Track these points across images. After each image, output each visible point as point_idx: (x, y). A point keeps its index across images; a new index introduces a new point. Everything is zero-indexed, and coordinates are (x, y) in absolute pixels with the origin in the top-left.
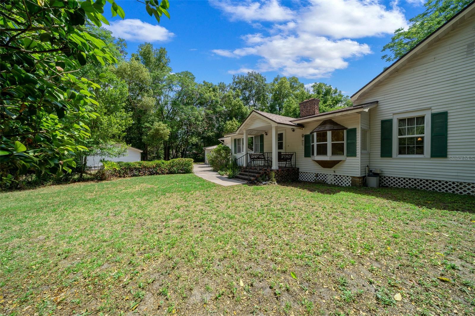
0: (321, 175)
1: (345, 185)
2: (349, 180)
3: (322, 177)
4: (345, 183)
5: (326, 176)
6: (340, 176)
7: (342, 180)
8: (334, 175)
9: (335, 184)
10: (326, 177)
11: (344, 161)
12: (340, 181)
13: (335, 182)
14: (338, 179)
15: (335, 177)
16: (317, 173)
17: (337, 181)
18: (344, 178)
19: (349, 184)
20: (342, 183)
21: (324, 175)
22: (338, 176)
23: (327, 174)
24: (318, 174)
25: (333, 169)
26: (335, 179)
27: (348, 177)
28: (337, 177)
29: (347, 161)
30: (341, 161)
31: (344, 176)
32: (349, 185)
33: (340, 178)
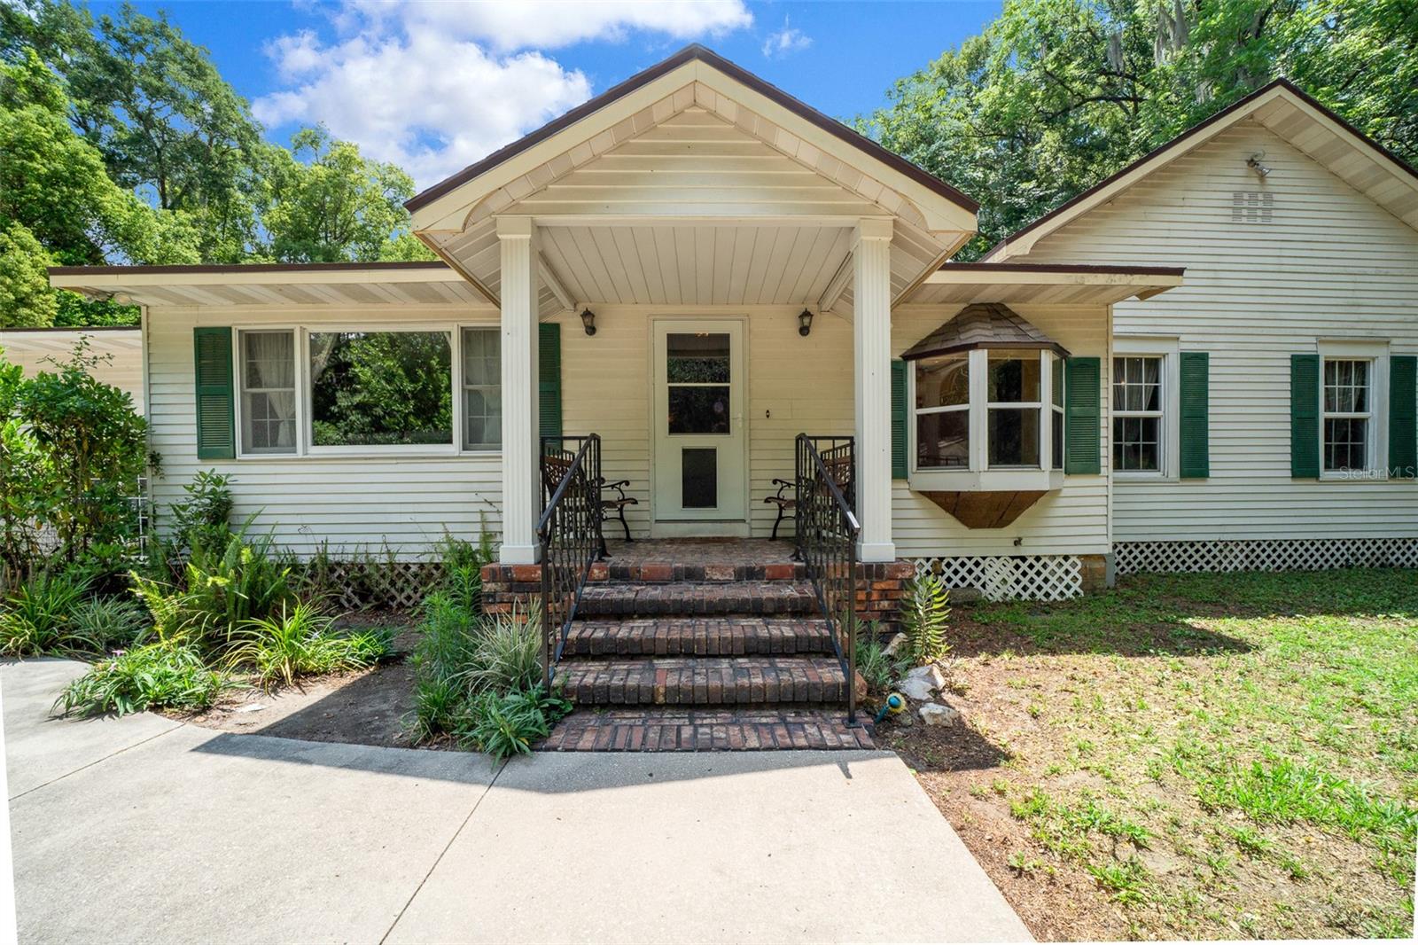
0: (956, 565)
1: (1062, 594)
2: (1074, 572)
3: (963, 572)
4: (1061, 587)
5: (977, 564)
6: (1038, 559)
7: (1045, 573)
8: (1013, 558)
9: (1019, 595)
10: (977, 571)
11: (1055, 493)
12: (1039, 581)
13: (1018, 588)
14: (1031, 573)
15: (1017, 567)
16: (935, 554)
17: (1025, 581)
18: (1052, 565)
19: (1075, 587)
20: (1046, 588)
21: (970, 564)
22: (1031, 560)
23: (984, 558)
24: (941, 559)
25: (1010, 532)
26: (1018, 574)
27: (1066, 558)
28: (1024, 566)
29: (1065, 492)
30: (1041, 493)
31: (1053, 557)
32: (1076, 593)
33: (1038, 566)
